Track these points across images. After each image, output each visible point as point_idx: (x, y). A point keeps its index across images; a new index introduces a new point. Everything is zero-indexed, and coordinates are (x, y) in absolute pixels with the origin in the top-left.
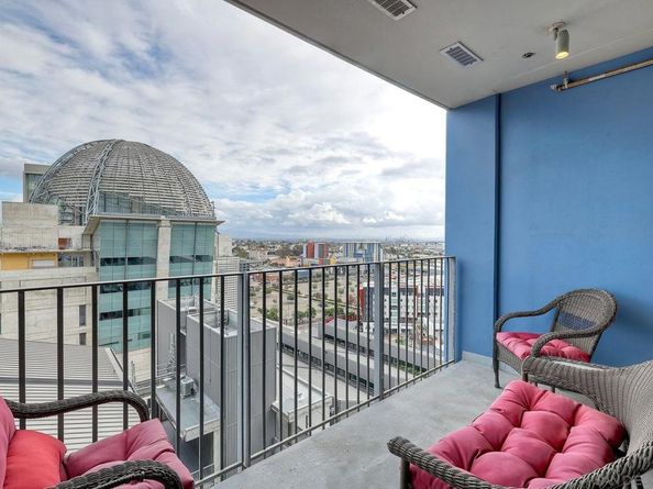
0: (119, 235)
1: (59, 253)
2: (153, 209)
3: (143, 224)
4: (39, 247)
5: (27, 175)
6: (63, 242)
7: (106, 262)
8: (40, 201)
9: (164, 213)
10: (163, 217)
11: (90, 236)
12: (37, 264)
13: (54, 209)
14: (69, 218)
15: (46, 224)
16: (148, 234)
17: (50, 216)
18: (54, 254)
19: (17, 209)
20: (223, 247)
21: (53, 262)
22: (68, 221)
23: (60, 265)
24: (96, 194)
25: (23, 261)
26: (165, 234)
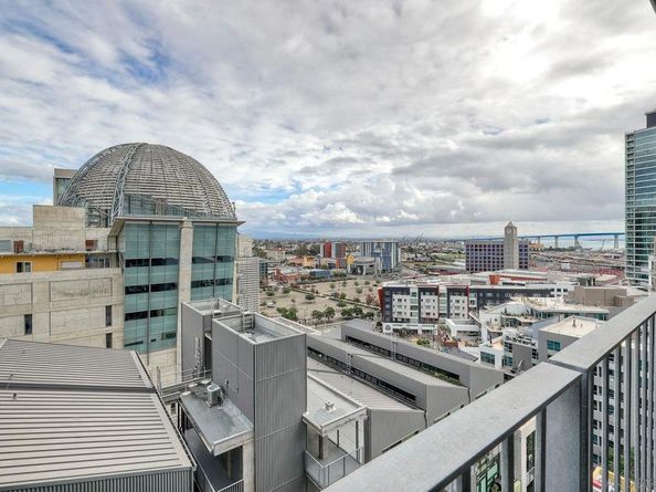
0: (144, 237)
1: (86, 255)
2: (175, 210)
3: (166, 226)
4: (68, 249)
5: (57, 179)
6: (90, 244)
7: (130, 263)
8: (68, 204)
9: (186, 214)
10: (185, 218)
11: (115, 237)
12: (65, 265)
13: (81, 212)
14: (96, 221)
15: (74, 226)
16: (170, 236)
17: (78, 218)
18: (81, 255)
19: (47, 212)
20: (244, 248)
21: (81, 264)
22: (96, 223)
23: (88, 266)
24: (121, 197)
25: (53, 263)
26: (187, 235)
